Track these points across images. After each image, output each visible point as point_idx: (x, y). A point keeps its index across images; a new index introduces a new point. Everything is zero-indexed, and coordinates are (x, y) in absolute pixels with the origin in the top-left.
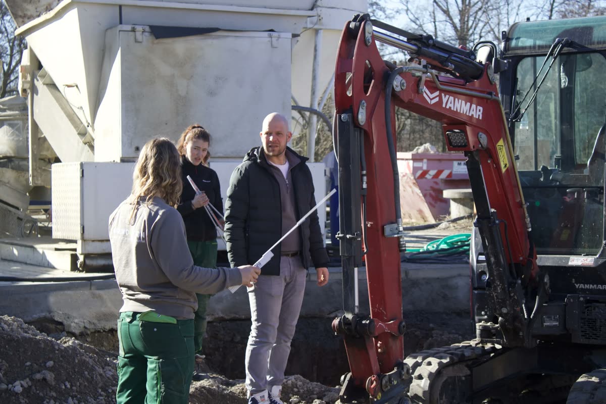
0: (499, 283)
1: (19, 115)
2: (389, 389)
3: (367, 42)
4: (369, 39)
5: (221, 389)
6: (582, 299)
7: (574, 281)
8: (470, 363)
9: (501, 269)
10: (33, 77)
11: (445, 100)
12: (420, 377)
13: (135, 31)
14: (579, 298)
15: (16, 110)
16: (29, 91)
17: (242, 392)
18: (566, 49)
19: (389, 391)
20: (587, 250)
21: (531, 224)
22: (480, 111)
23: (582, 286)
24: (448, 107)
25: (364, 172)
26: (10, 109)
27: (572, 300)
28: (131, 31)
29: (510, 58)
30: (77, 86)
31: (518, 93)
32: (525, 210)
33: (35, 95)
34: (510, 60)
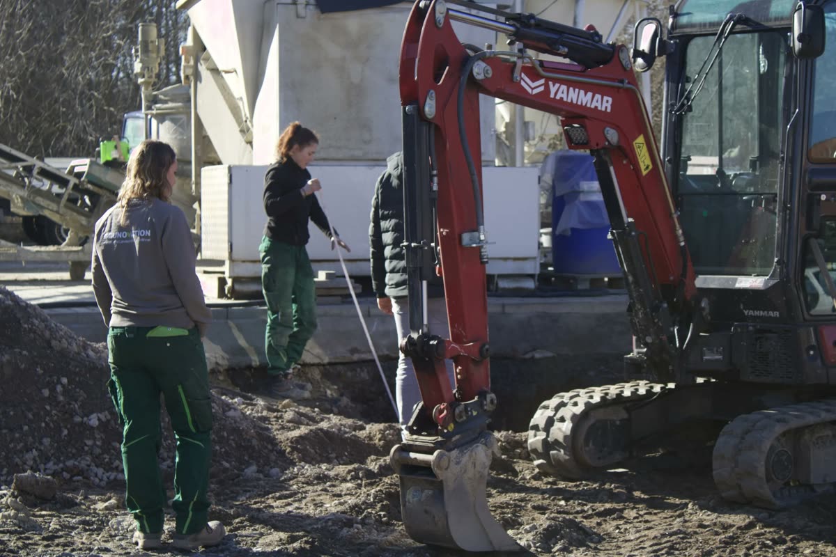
0: (639, 307)
1: (183, 108)
2: (465, 420)
3: (438, 24)
4: (439, 21)
5: (342, 432)
6: (751, 328)
7: (742, 307)
8: (628, 405)
9: (641, 290)
10: (197, 61)
11: (553, 89)
12: (562, 420)
13: (296, 4)
14: (748, 327)
15: (179, 102)
16: (192, 78)
17: (368, 437)
18: (739, 27)
19: (463, 422)
20: (758, 270)
21: (685, 237)
22: (607, 102)
23: (751, 313)
24: (558, 97)
25: (435, 172)
26: (173, 101)
27: (739, 330)
28: (291, 4)
29: (679, 37)
30: (236, 71)
31: (688, 80)
32: (676, 220)
33: (198, 83)
34: (678, 41)
